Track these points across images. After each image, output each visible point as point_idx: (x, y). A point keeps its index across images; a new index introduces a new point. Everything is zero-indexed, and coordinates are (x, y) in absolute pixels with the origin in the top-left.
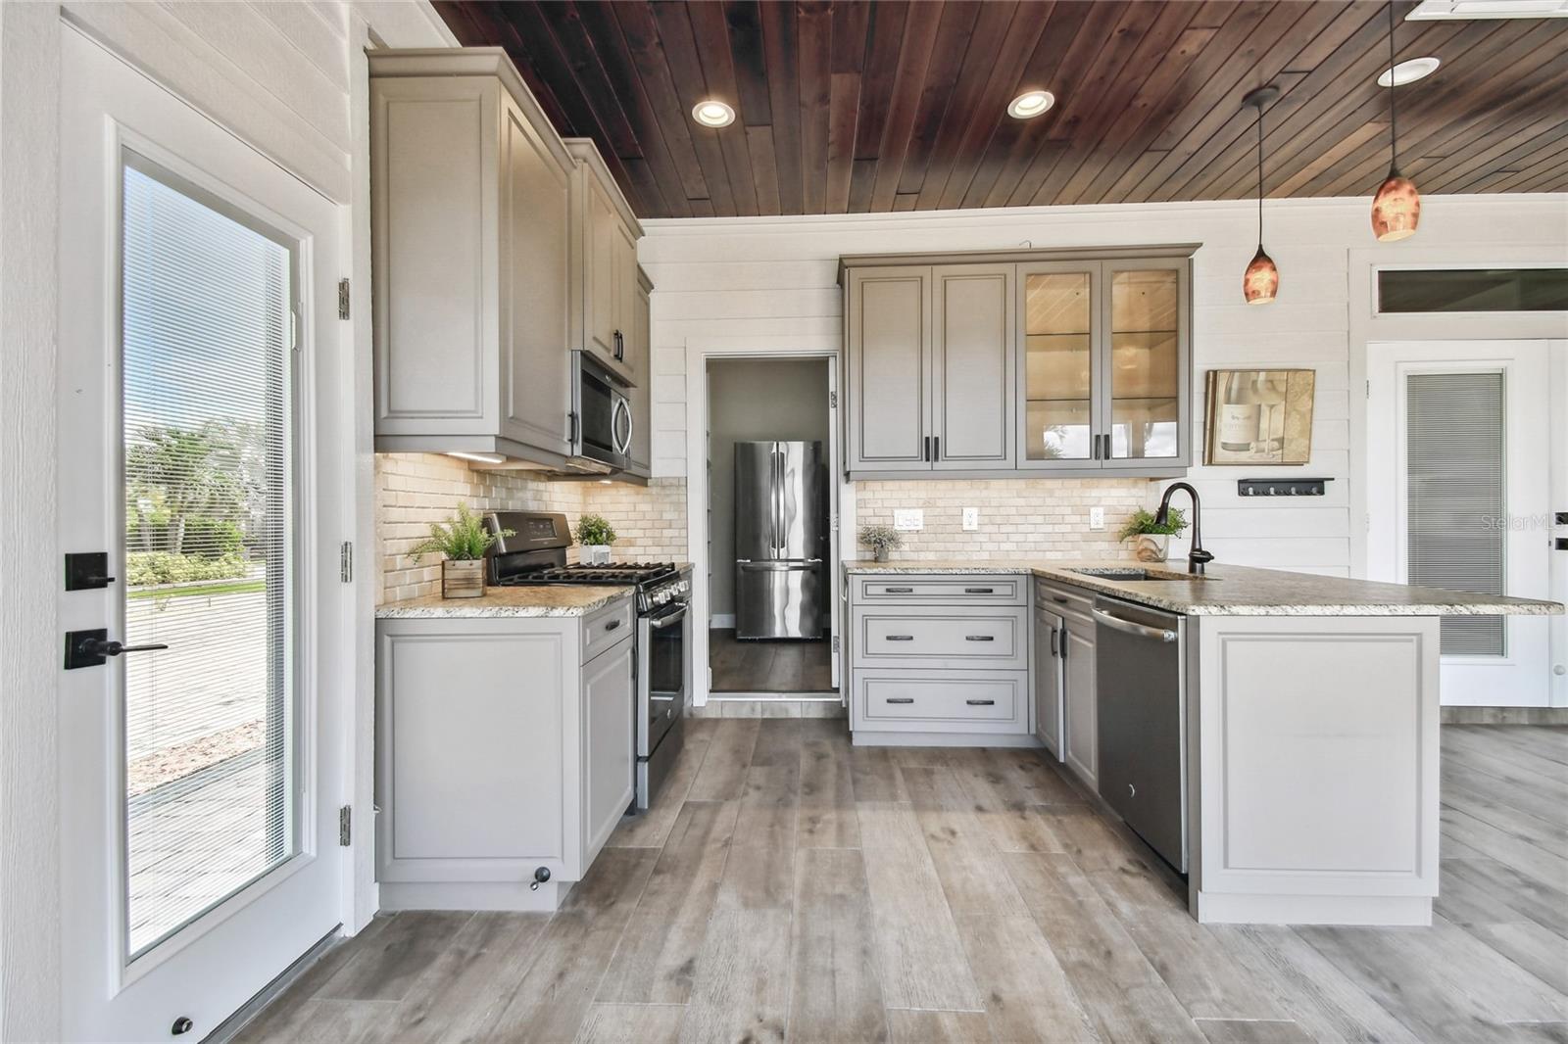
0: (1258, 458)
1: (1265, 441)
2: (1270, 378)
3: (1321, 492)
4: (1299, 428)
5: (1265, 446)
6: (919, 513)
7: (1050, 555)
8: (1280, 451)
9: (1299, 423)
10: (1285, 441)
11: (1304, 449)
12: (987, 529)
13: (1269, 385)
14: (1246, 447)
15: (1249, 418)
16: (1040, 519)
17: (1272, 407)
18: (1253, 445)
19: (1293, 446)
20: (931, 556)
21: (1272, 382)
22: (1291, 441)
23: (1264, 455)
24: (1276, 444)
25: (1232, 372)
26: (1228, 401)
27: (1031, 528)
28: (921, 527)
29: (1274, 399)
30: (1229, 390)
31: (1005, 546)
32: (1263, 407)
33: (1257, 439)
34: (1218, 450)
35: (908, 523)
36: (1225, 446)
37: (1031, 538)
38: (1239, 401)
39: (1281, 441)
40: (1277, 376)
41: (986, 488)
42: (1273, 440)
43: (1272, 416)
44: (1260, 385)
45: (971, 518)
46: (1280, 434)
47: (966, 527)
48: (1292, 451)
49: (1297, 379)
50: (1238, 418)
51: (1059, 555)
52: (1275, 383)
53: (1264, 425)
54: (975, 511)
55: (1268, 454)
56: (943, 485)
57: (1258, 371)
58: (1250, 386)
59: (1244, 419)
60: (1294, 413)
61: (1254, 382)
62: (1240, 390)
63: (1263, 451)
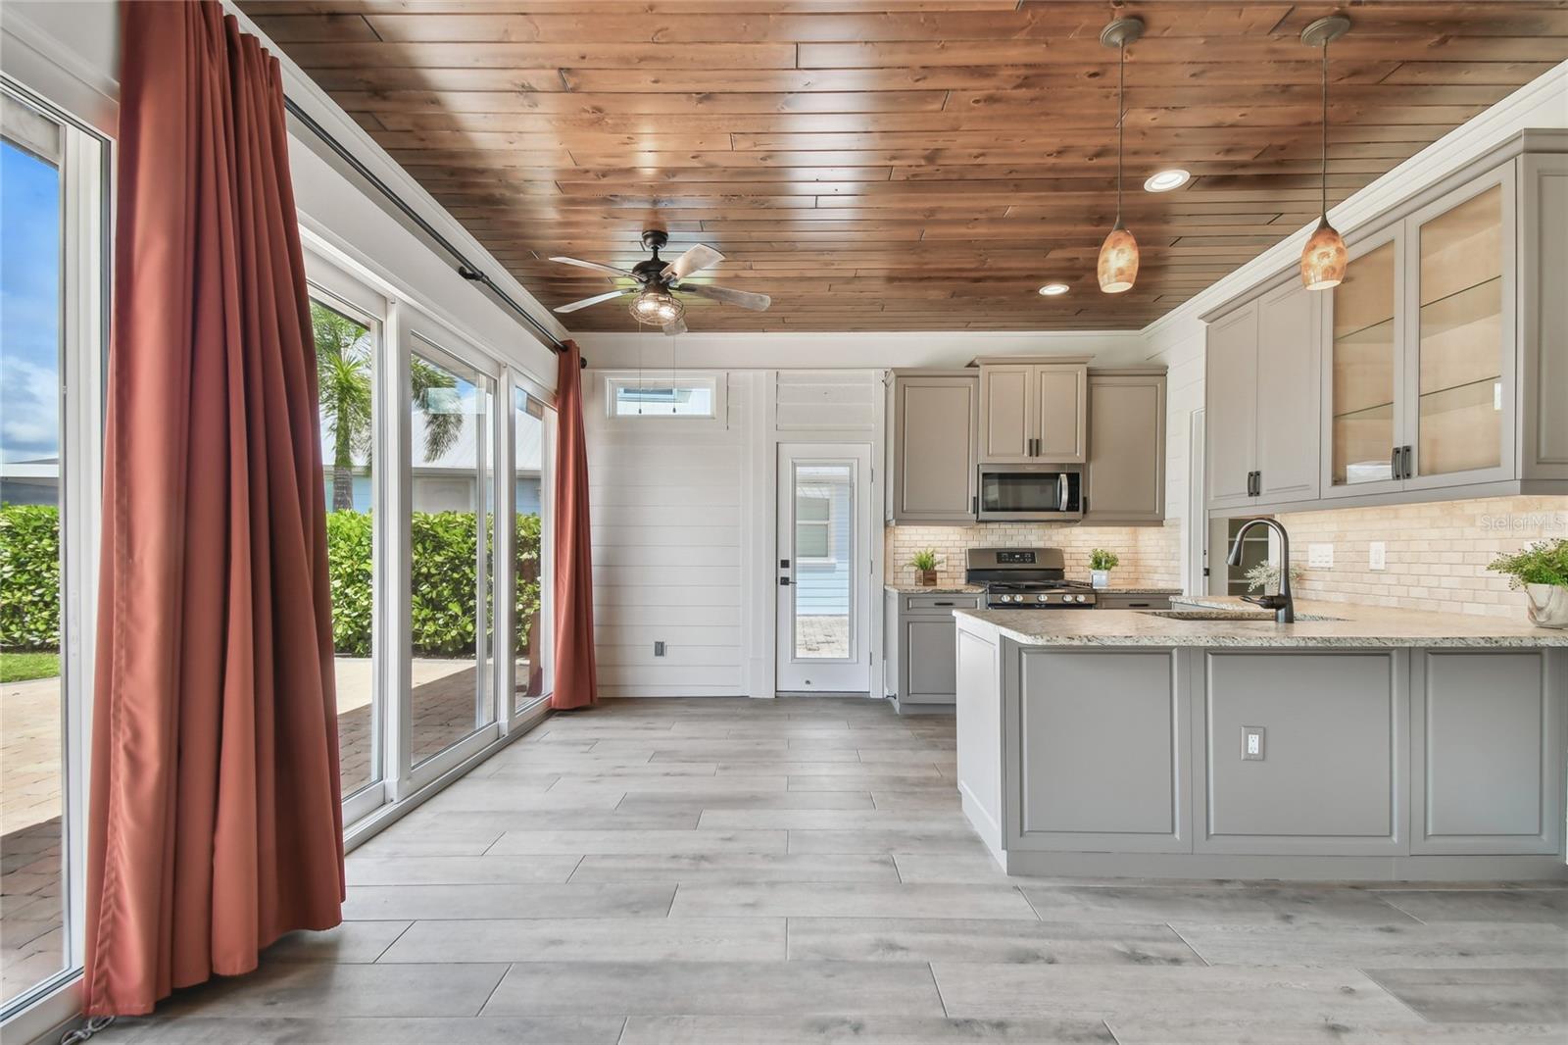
6: (1330, 548)
7: (1470, 609)
12: (1397, 568)
16: (1457, 558)
20: (1341, 598)
27: (1446, 569)
28: (1331, 565)
31: (1416, 592)
35: (1320, 559)
37: (1446, 582)
41: (1396, 517)
45: (1378, 556)
47: (1373, 566)
51: (1480, 609)
54: (1382, 545)
56: (1352, 515)
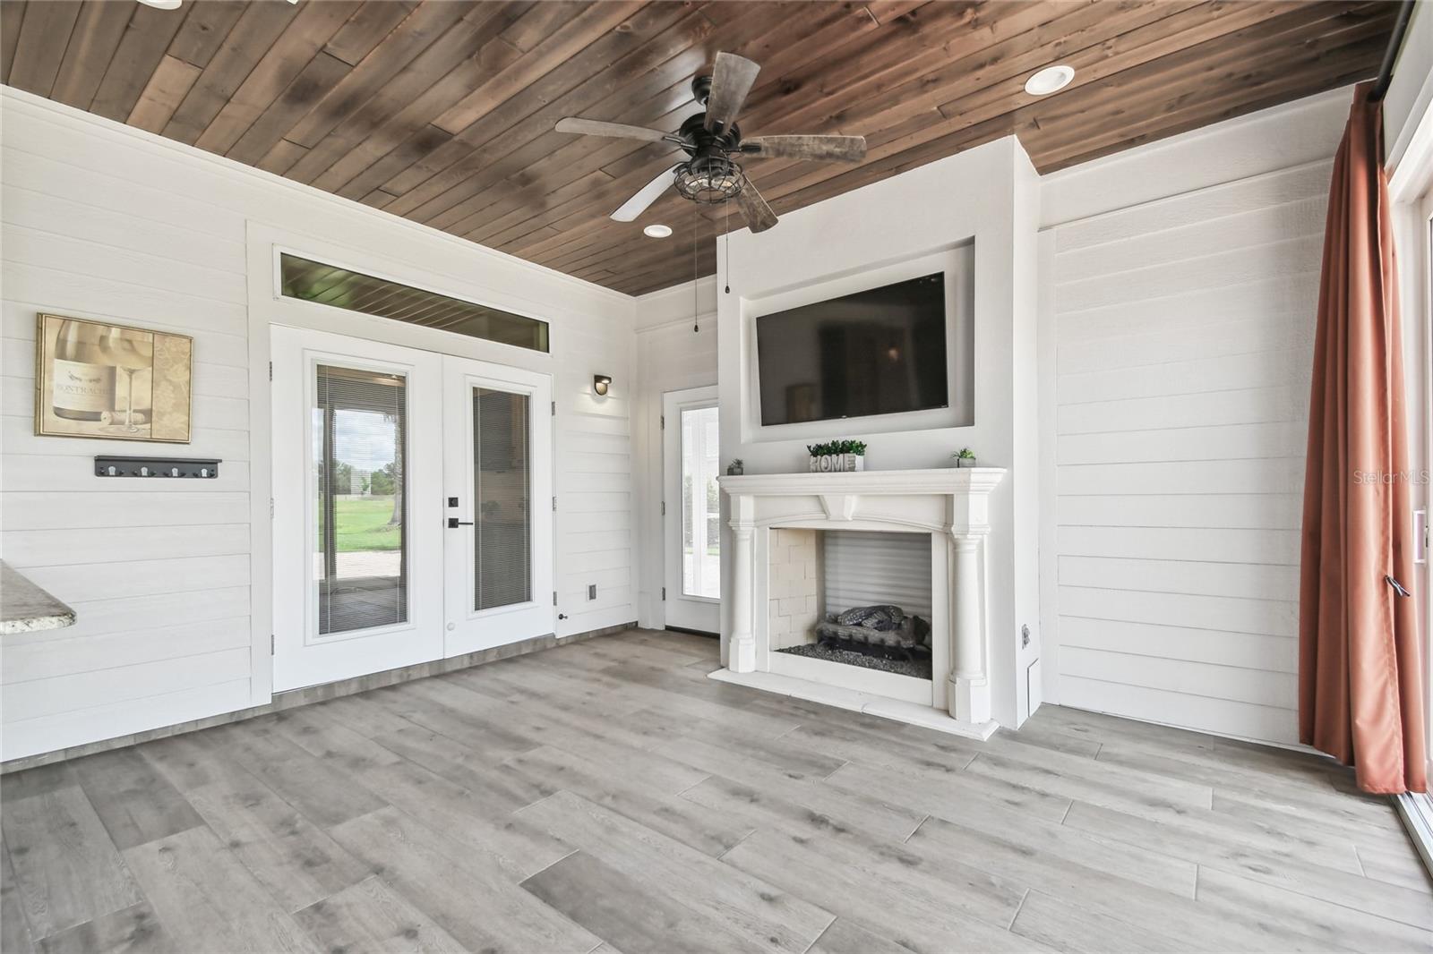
0: (113, 430)
1: (125, 411)
2: (128, 337)
3: (212, 475)
4: (173, 401)
5: (125, 417)
8: (148, 426)
9: (172, 396)
10: (154, 414)
11: (183, 426)
13: (126, 345)
14: (95, 417)
15: (97, 380)
17: (131, 372)
18: (105, 414)
19: (166, 421)
21: (130, 342)
22: (161, 415)
23: (124, 428)
24: (140, 417)
25: (67, 320)
26: (61, 355)
29: (134, 363)
30: (61, 343)
32: (119, 371)
33: (112, 408)
34: (49, 417)
36: (59, 412)
38: (80, 356)
39: (148, 414)
40: (137, 336)
42: (135, 411)
43: (134, 383)
44: (111, 343)
46: (146, 405)
48: (162, 427)
49: (167, 345)
50: (80, 380)
52: (134, 343)
53: (121, 390)
55: (130, 427)
57: (109, 326)
58: (96, 341)
59: (91, 381)
60: (164, 384)
61: (103, 339)
62: (81, 344)
63: (122, 423)
